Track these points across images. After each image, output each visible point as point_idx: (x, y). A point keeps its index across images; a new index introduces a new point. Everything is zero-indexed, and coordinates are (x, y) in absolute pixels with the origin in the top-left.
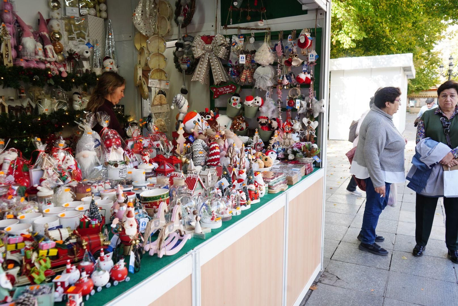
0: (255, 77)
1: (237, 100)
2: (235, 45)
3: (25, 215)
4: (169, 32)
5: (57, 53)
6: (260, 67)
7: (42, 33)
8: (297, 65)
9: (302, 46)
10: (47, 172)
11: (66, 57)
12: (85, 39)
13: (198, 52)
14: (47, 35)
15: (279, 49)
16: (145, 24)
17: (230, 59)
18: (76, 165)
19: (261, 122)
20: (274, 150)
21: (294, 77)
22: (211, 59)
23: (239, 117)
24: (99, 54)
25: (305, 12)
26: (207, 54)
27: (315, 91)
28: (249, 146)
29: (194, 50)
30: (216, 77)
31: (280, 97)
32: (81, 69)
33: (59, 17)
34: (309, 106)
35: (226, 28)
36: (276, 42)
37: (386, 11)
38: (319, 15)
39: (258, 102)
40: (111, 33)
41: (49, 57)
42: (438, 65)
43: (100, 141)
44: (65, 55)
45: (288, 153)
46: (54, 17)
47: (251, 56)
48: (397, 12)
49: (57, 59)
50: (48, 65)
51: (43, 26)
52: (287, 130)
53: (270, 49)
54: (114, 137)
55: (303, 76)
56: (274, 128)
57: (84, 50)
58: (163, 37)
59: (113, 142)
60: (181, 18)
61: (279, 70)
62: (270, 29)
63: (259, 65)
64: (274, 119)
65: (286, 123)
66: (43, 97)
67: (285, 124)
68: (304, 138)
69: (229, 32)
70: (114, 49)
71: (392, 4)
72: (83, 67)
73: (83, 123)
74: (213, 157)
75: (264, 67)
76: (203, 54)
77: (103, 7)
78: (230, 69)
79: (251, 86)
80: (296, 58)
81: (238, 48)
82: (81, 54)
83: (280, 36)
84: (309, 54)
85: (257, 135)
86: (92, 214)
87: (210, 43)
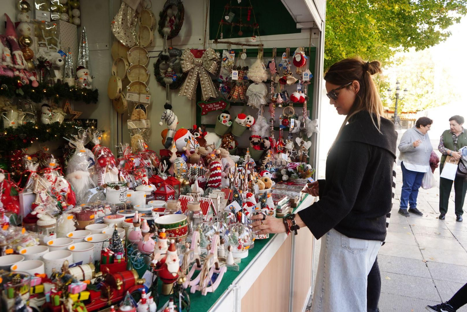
0: (247, 94)
1: (227, 117)
2: (226, 60)
3: (26, 248)
4: (151, 43)
5: (26, 60)
6: (253, 84)
7: (10, 37)
8: (292, 84)
9: (299, 64)
10: (40, 196)
11: (36, 65)
12: (56, 45)
13: (187, 66)
14: (15, 39)
15: (272, 66)
16: (125, 34)
17: (221, 74)
18: (70, 187)
19: (253, 141)
20: (267, 170)
21: (288, 96)
22: (200, 73)
23: (229, 135)
24: (71, 63)
25: (299, 31)
26: (196, 68)
27: (309, 111)
28: (241, 165)
29: (183, 64)
30: (205, 93)
31: (273, 116)
32: (52, 79)
33: (29, 20)
34: (303, 126)
35: (216, 42)
36: (269, 60)
37: (345, 35)
38: (313, 34)
39: (250, 122)
40: (85, 41)
41: (18, 64)
42: (386, 89)
43: (94, 160)
44: (35, 63)
45: (282, 174)
46: (22, 21)
47: (243, 73)
48: (355, 37)
49: (27, 67)
50: (17, 73)
51: (11, 30)
52: (280, 149)
53: (264, 66)
54: (108, 156)
55: (298, 95)
56: (266, 147)
57: (56, 58)
58: (145, 48)
59: (108, 161)
60: (167, 30)
61: (272, 88)
62: (263, 45)
63: (251, 82)
64: (267, 138)
65: (278, 142)
66: (8, 108)
67: (277, 144)
68: (296, 158)
69: (220, 46)
70: (87, 59)
71: (350, 28)
72: (55, 76)
73: (74, 139)
74: (214, 179)
75: (257, 84)
76: (193, 68)
77: (76, 12)
78: (221, 85)
79: (243, 103)
80: (290, 77)
81: (230, 64)
82: (53, 62)
83: (274, 54)
84: (304, 73)
85: (248, 155)
86: (115, 246)
87: (199, 57)
